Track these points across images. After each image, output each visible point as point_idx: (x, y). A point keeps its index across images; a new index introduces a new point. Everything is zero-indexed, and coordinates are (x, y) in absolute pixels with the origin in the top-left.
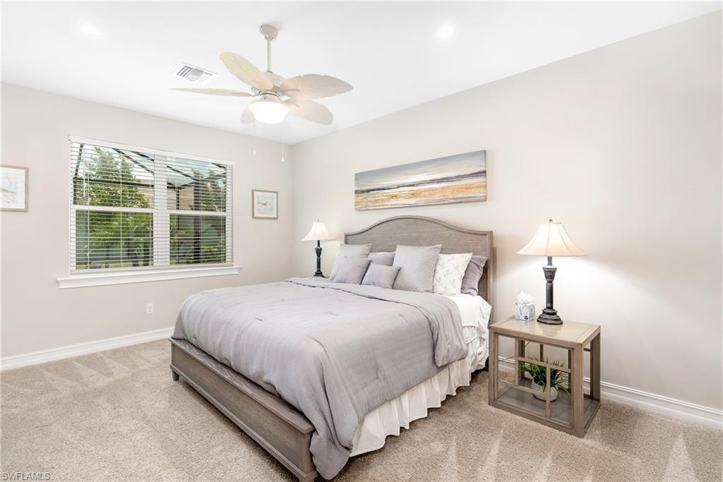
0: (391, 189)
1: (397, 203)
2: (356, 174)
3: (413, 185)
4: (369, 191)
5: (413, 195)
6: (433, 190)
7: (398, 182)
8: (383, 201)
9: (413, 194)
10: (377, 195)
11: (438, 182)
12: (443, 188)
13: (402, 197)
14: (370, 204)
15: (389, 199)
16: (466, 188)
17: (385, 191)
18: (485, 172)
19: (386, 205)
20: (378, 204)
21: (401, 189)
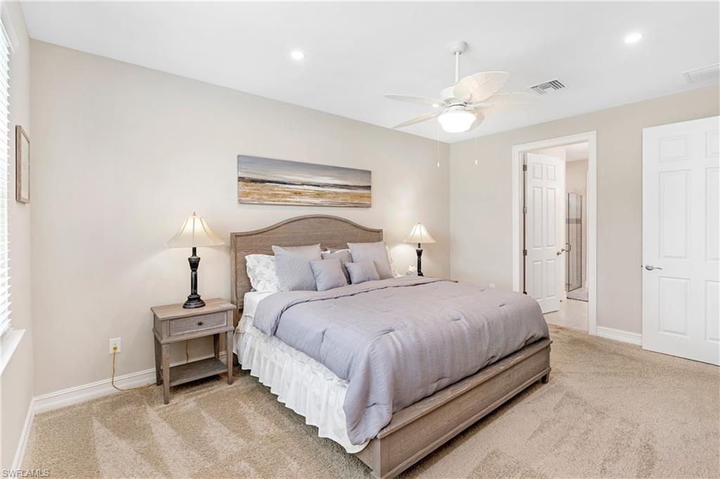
0: (295, 184)
1: (302, 200)
2: (239, 156)
3: (318, 186)
4: (263, 182)
5: (319, 195)
6: (336, 193)
7: (303, 179)
8: (284, 196)
9: (317, 194)
10: (276, 189)
11: (340, 188)
12: (345, 193)
13: (306, 195)
14: (265, 197)
15: (293, 195)
16: (361, 197)
17: (286, 186)
18: (370, 187)
19: (290, 201)
20: (277, 199)
21: (305, 187)
